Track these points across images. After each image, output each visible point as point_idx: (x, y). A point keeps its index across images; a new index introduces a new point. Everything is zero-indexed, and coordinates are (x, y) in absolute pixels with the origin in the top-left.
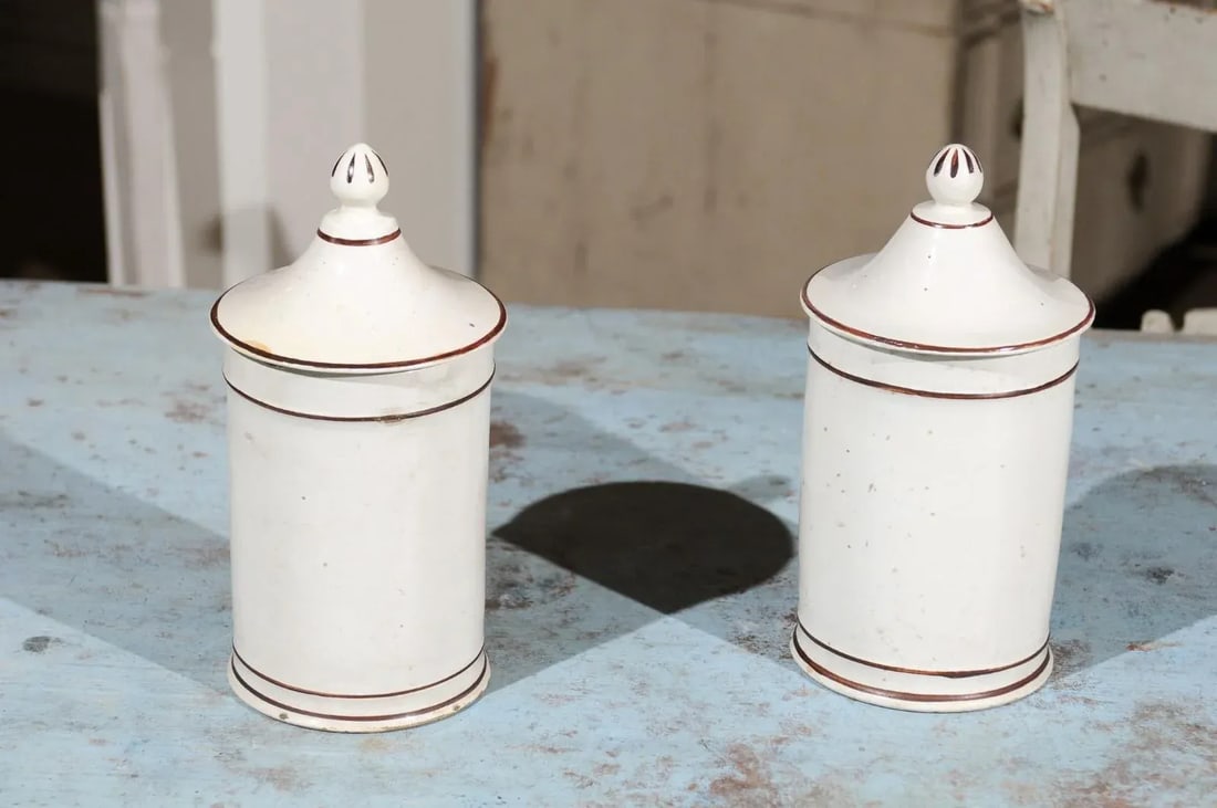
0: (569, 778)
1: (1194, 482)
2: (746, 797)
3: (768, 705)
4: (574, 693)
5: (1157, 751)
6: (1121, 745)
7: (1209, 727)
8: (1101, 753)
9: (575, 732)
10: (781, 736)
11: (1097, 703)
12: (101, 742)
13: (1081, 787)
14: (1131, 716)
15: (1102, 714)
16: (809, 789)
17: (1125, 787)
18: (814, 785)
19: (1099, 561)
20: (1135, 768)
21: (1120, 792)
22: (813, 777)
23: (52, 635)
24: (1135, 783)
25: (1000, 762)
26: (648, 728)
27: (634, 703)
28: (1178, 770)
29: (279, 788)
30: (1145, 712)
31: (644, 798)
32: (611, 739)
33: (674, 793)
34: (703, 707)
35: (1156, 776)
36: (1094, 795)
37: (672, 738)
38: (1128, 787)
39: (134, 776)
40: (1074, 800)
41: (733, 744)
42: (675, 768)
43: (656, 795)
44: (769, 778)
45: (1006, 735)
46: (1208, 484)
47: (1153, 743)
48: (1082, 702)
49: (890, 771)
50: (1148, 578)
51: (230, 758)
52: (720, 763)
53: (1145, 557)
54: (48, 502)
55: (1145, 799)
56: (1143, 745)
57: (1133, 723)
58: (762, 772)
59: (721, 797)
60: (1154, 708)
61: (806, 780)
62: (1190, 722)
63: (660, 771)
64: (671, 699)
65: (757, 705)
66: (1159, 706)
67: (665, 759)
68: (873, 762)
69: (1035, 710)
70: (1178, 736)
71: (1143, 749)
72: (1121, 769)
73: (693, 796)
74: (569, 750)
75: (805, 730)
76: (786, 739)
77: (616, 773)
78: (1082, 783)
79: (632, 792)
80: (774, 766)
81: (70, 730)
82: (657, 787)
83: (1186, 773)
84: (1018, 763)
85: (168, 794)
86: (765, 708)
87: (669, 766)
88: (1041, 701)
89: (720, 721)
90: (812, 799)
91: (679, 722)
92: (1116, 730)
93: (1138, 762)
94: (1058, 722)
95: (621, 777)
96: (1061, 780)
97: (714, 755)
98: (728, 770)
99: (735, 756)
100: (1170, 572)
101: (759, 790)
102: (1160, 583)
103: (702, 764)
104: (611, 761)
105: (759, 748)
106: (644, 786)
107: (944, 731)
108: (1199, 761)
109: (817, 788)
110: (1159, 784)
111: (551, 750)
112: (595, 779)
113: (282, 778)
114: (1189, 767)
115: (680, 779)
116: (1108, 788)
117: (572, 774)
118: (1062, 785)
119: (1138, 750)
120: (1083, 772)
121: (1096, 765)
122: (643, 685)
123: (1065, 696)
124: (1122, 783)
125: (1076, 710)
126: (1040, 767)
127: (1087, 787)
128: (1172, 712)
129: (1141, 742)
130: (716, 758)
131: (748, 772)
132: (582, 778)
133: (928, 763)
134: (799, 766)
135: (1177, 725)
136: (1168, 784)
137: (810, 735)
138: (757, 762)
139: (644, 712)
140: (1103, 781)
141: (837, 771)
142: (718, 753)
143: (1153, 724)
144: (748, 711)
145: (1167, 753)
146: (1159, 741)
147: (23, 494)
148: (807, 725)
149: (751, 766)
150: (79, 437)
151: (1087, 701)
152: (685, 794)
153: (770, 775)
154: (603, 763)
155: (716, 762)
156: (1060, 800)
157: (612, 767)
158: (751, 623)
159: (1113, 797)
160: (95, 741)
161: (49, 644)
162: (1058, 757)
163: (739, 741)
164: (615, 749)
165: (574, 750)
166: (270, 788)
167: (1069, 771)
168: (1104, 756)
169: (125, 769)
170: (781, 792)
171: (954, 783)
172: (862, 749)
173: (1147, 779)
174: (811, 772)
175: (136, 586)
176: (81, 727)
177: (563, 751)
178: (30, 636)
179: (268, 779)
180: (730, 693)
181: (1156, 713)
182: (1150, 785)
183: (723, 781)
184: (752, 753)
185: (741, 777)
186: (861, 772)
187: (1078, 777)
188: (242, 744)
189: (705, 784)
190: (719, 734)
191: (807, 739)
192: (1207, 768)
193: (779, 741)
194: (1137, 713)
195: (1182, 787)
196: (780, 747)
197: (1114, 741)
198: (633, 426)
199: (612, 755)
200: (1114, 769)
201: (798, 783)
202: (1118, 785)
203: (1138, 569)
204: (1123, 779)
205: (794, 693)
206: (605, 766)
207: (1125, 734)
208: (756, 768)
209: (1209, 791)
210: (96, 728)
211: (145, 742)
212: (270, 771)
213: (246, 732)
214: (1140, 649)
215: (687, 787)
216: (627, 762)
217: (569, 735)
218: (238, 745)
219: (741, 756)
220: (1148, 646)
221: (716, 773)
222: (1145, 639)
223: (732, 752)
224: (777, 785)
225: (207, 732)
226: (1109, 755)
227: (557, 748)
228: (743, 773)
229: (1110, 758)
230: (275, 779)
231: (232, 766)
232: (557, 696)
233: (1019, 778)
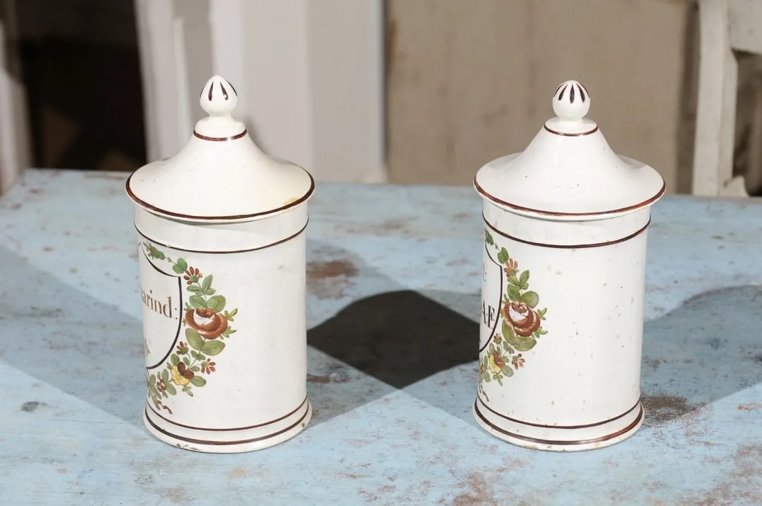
0: (362, 495)
3: (497, 447)
4: (372, 439)
5: (750, 478)
6: (726, 473)
8: (713, 479)
9: (369, 464)
10: (504, 467)
11: (713, 445)
12: (64, 471)
13: (697, 501)
14: (735, 454)
15: (715, 452)
16: (518, 502)
17: (726, 501)
18: (521, 500)
19: (725, 350)
20: (734, 488)
21: (723, 505)
22: (521, 495)
23: (41, 400)
24: (733, 498)
25: (646, 484)
26: (417, 462)
27: (409, 445)
29: (174, 501)
30: (745, 451)
32: (392, 469)
34: (454, 447)
35: (747, 494)
37: (432, 468)
38: (728, 501)
39: (82, 493)
41: (472, 472)
42: (432, 488)
44: (492, 495)
45: (651, 466)
47: (748, 472)
48: (703, 444)
49: (572, 490)
50: (756, 362)
51: (145, 481)
52: (461, 485)
53: (755, 347)
54: (49, 314)
56: (741, 473)
57: (735, 458)
58: (488, 491)
60: (750, 449)
61: (516, 496)
63: (421, 490)
64: (434, 442)
65: (490, 446)
66: (754, 447)
67: (425, 482)
68: (561, 484)
69: (671, 450)
71: (740, 476)
72: (724, 490)
74: (364, 476)
75: (519, 463)
76: (506, 469)
77: (393, 492)
78: (697, 498)
79: (402, 504)
80: (496, 487)
81: (44, 463)
82: (419, 500)
84: (657, 485)
86: (494, 448)
87: (428, 487)
88: (676, 444)
89: (464, 457)
91: (438, 458)
92: (724, 463)
93: (737, 484)
94: (686, 457)
95: (395, 494)
96: (684, 496)
97: (458, 480)
98: (467, 489)
99: (472, 481)
101: (485, 503)
103: (449, 485)
104: (390, 483)
105: (488, 475)
106: (410, 500)
107: (610, 463)
109: (523, 502)
110: (748, 499)
111: (353, 477)
112: (378, 496)
113: (176, 495)
115: (434, 495)
116: (715, 502)
117: (363, 492)
118: (685, 500)
119: (737, 476)
120: (700, 491)
121: (708, 486)
122: (416, 433)
123: (693, 440)
124: (724, 498)
125: (699, 450)
126: (671, 487)
127: (700, 501)
129: (740, 471)
130: (459, 482)
131: (479, 491)
132: (371, 494)
133: (598, 485)
134: (513, 487)
136: (755, 499)
137: (521, 467)
138: (485, 484)
139: (415, 451)
140: (712, 497)
141: (537, 491)
142: (461, 478)
143: (749, 459)
144: (484, 450)
145: (756, 478)
146: (752, 470)
147: (33, 308)
148: (521, 460)
149: (481, 487)
150: (73, 271)
151: (707, 444)
152: (436, 505)
153: (493, 493)
154: (385, 485)
155: (458, 484)
157: (391, 487)
160: (59, 470)
161: (38, 406)
162: (684, 482)
163: (475, 470)
164: (394, 476)
165: (367, 476)
166: (167, 500)
167: (690, 490)
168: (714, 480)
169: (77, 488)
170: (499, 505)
171: (613, 498)
172: (555, 476)
173: (742, 496)
174: (520, 491)
175: (98, 368)
176: (52, 461)
177: (360, 477)
178: (25, 402)
179: (167, 495)
180: (473, 438)
181: (751, 452)
182: (743, 500)
183: (462, 497)
184: (483, 479)
185: (474, 494)
186: (552, 490)
187: (696, 495)
188: (153, 472)
189: (450, 499)
190: (464, 466)
191: (519, 468)
193: (501, 470)
194: (739, 451)
196: (502, 474)
197: (722, 470)
198: (429, 262)
199: (391, 479)
200: (720, 489)
201: (510, 498)
202: (721, 500)
203: (751, 355)
204: (725, 496)
206: (386, 487)
207: (730, 466)
208: (484, 489)
210: (61, 462)
211: (91, 470)
212: (169, 489)
213: (156, 464)
214: (746, 409)
215: (438, 501)
216: (401, 484)
217: (365, 466)
218: (151, 473)
219: (475, 480)
220: (750, 407)
221: (458, 491)
222: (749, 403)
223: (470, 477)
224: (497, 499)
225: (132, 464)
226: (718, 479)
227: (356, 474)
228: (475, 491)
229: (718, 482)
230: (171, 495)
231: (146, 486)
232: (360, 441)
233: (656, 495)
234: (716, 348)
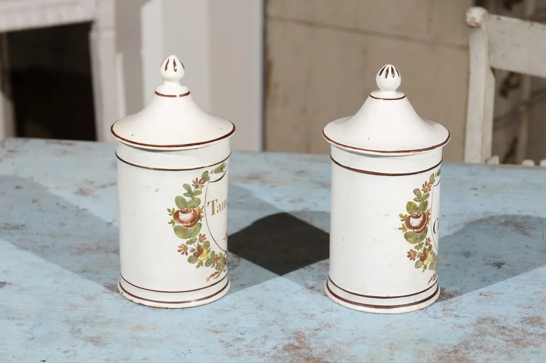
0: (222, 343)
1: (522, 227)
2: (297, 352)
3: (314, 315)
4: (231, 309)
5: (483, 337)
6: (468, 335)
7: (508, 327)
8: (459, 337)
9: (228, 325)
10: (318, 328)
11: (461, 317)
12: (21, 325)
13: (447, 351)
14: (475, 322)
15: (461, 321)
16: (326, 350)
17: (466, 352)
19: (473, 259)
20: (472, 344)
21: (464, 354)
22: (329, 345)
23: (8, 281)
24: (471, 350)
25: (413, 340)
26: (260, 324)
27: (256, 313)
28: (491, 345)
29: (95, 345)
30: (481, 321)
31: (253, 352)
32: (243, 328)
33: (267, 350)
34: (286, 315)
35: (481, 347)
36: (452, 354)
37: (270, 327)
38: (468, 352)
39: (32, 339)
40: (443, 356)
41: (297, 330)
42: (269, 340)
43: (258, 351)
44: (309, 345)
45: (417, 329)
46: (528, 228)
47: (483, 333)
48: (454, 316)
49: (364, 343)
50: (494, 266)
51: (75, 332)
52: (289, 338)
53: (494, 257)
54: (17, 228)
55: (475, 356)
56: (478, 334)
57: (475, 325)
58: (307, 342)
59: (287, 352)
60: (485, 320)
61: (325, 346)
62: (500, 325)
63: (262, 341)
64: (272, 312)
65: (310, 315)
66: (488, 318)
67: (265, 336)
68: (356, 339)
69: (433, 319)
70: (494, 331)
71: (477, 336)
72: (466, 345)
73: (274, 352)
74: (224, 332)
75: (329, 326)
76: (320, 329)
77: (242, 341)
78: (447, 349)
79: (248, 349)
80: (312, 340)
81: (8, 319)
82: (260, 347)
83: (495, 346)
84: (421, 341)
85: (46, 346)
86: (313, 316)
87: (266, 339)
88: (436, 316)
89: (292, 321)
90: (326, 354)
91: (274, 321)
92: (467, 328)
93: (474, 341)
94: (441, 324)
95: (244, 343)
96: (439, 348)
97: (287, 335)
98: (292, 341)
99: (296, 336)
100: (504, 264)
101: (304, 350)
102: (498, 268)
103: (281, 339)
104: (241, 337)
105: (307, 332)
106: (254, 347)
107: (390, 327)
108: (501, 342)
109: (329, 349)
110: (481, 351)
111: (217, 332)
112: (233, 344)
113: (96, 341)
114: (496, 344)
115: (270, 344)
116: (459, 352)
117: (223, 341)
118: (439, 350)
119: (475, 336)
120: (449, 345)
121: (455, 342)
122: (261, 306)
123: (447, 314)
125: (451, 320)
126: (430, 343)
127: (449, 351)
128: (493, 321)
129: (477, 333)
131: (301, 342)
132: (227, 343)
133: (381, 340)
134: (323, 340)
135: (494, 327)
136: (486, 351)
137: (331, 328)
138: (305, 338)
139: (259, 317)
140: (457, 349)
141: (340, 343)
142: (289, 334)
143: (482, 326)
144: (305, 317)
145: (488, 338)
146: (485, 333)
147: (6, 224)
148: (330, 323)
149: (302, 340)
150: (34, 201)
151: (456, 316)
152: (271, 350)
153: (310, 344)
155: (287, 338)
156: (437, 356)
157: (241, 339)
158: (314, 282)
159: (461, 355)
160: (18, 324)
161: (6, 285)
162: (439, 339)
163: (299, 330)
164: (244, 332)
165: (226, 332)
166: (90, 344)
167: (442, 344)
168: (460, 339)
169: (30, 336)
170: (313, 351)
171: (390, 348)
172: (352, 334)
173: (477, 349)
174: (328, 343)
176: (14, 318)
177: (221, 332)
179: (90, 341)
180: (299, 310)
181: (486, 322)
182: (478, 351)
183: (289, 346)
184: (304, 335)
185: (297, 344)
186: (350, 343)
187: (447, 347)
188: (82, 327)
189: (281, 347)
190: (291, 327)
191: (329, 329)
192: (505, 344)
193: (317, 330)
194: (478, 321)
195: (492, 352)
196: (317, 332)
197: (465, 333)
198: (277, 200)
199: (242, 334)
200: (463, 344)
201: (322, 347)
202: (464, 351)
203: (490, 262)
204: (466, 348)
205: (328, 311)
206: (238, 338)
207: (471, 330)
208: (304, 341)
209: (504, 354)
210: (20, 319)
211: (40, 325)
212: (92, 337)
213: (84, 322)
214: (485, 295)
215: (272, 347)
216: (248, 338)
217: (225, 326)
218: (80, 327)
219: (298, 335)
220: (488, 294)
221: (286, 342)
222: (487, 291)
223: (295, 334)
224: (312, 348)
225: (67, 321)
226: (462, 338)
227: (218, 331)
228: (298, 343)
229: (462, 339)
230: (93, 341)
231: (76, 335)
232: (222, 310)
233: (420, 346)
234: (468, 257)
